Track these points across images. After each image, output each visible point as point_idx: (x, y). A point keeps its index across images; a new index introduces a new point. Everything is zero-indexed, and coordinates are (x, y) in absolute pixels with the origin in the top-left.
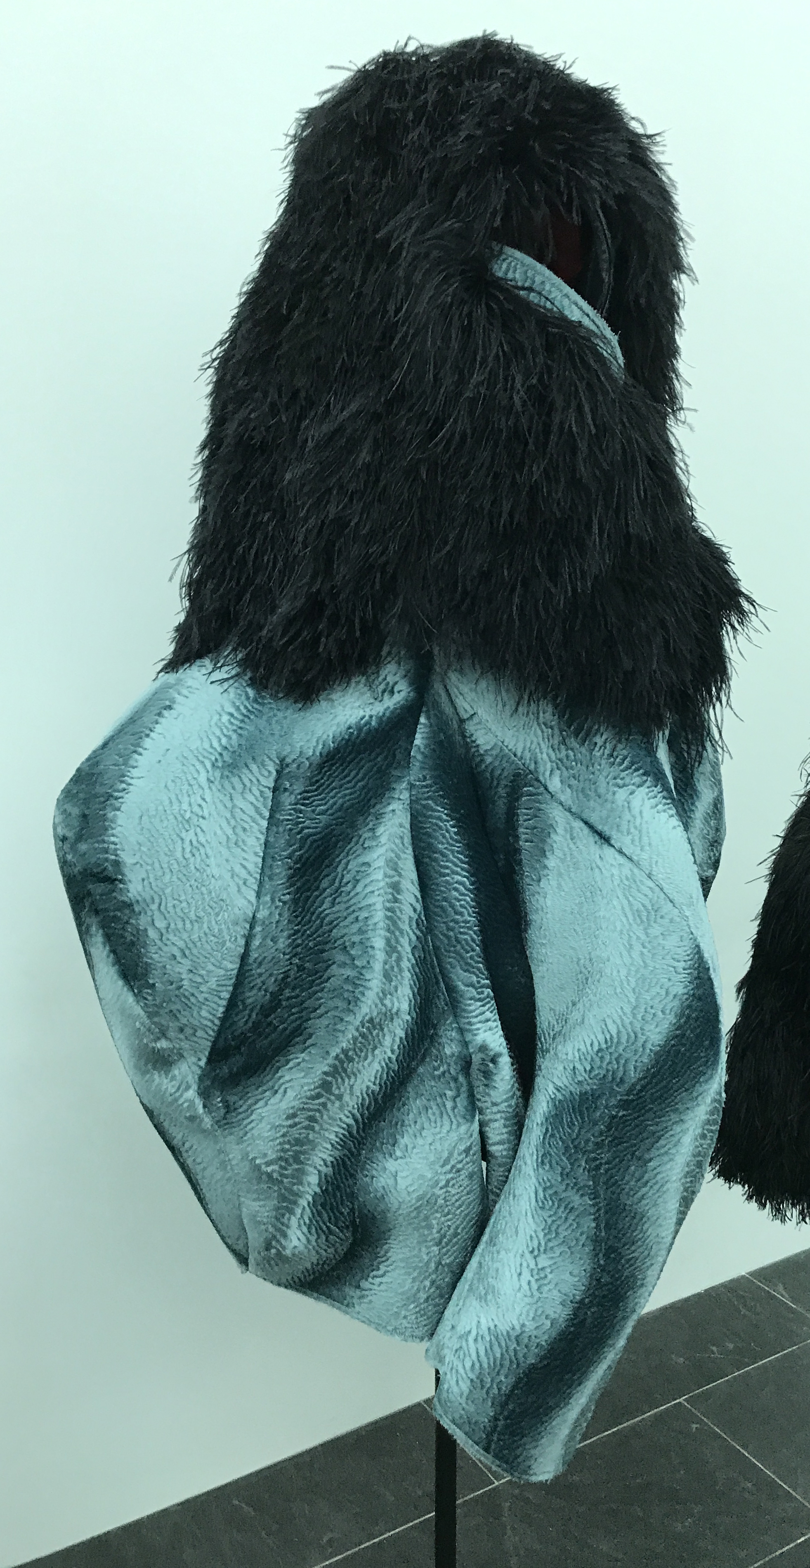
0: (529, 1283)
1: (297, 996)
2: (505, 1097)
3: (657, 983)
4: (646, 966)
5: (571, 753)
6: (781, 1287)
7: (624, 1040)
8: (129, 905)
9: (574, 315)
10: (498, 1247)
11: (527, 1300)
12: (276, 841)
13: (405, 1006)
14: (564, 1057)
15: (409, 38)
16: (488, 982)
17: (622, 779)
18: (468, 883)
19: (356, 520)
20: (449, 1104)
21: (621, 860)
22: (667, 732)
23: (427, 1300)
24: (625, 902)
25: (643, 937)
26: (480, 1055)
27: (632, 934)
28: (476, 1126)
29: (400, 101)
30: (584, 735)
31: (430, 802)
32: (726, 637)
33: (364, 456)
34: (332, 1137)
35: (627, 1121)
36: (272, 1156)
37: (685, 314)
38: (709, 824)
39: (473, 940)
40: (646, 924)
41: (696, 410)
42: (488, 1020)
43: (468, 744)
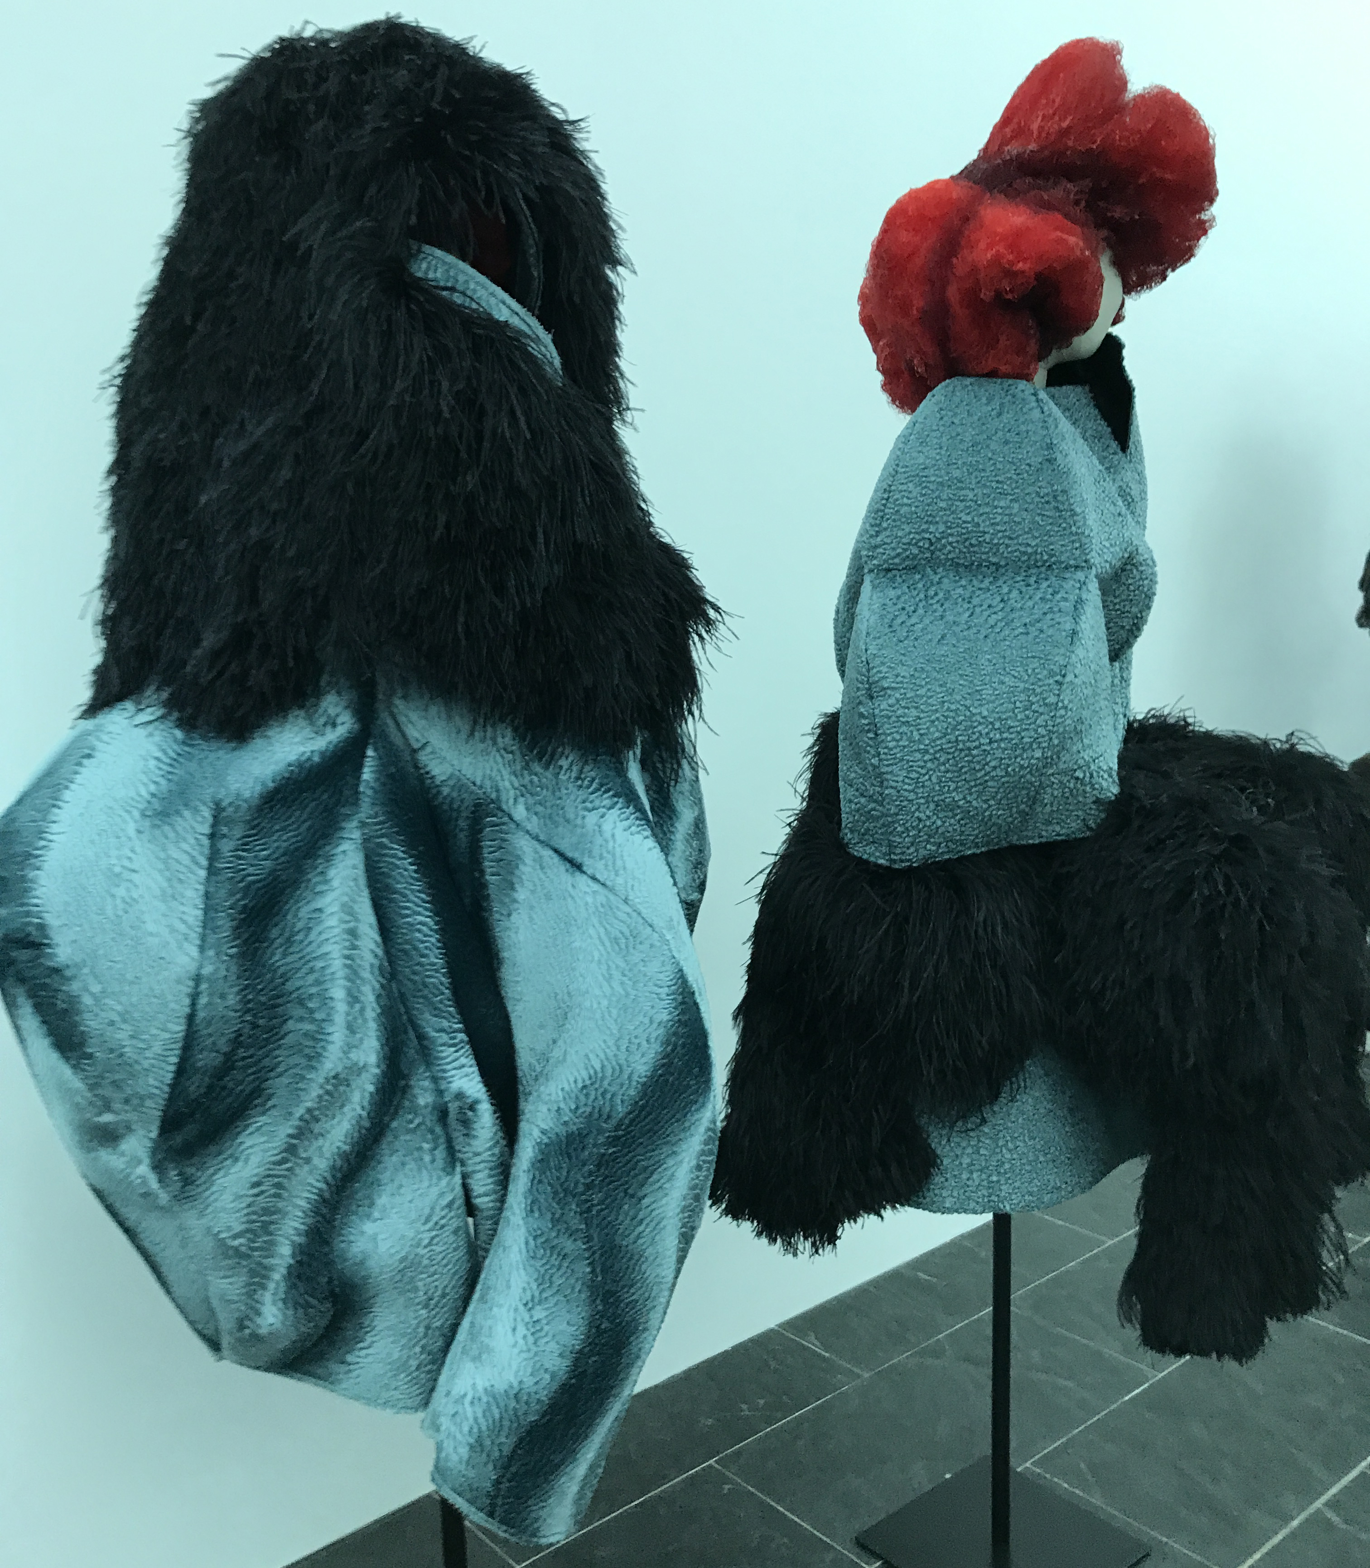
0: (525, 1337)
1: (251, 1057)
2: (488, 1145)
3: (640, 1012)
4: (627, 995)
5: (535, 779)
6: (812, 1337)
7: (609, 1072)
8: (57, 971)
9: (502, 314)
10: (489, 1305)
11: (524, 1355)
12: (217, 892)
13: (373, 1059)
14: (547, 1098)
15: (307, 22)
16: (461, 1026)
17: (591, 802)
18: (432, 923)
19: (281, 541)
20: (427, 1158)
21: (596, 887)
22: (638, 752)
23: (418, 1368)
24: (602, 930)
25: (622, 964)
26: (457, 1104)
27: (610, 963)
28: (458, 1179)
29: (299, 91)
30: (547, 758)
31: (384, 840)
32: (692, 648)
33: (286, 473)
34: (303, 1203)
35: (617, 1158)
36: (238, 1228)
37: (624, 308)
38: (691, 846)
39: (442, 984)
40: (625, 952)
41: (642, 410)
42: (463, 1066)
43: (422, 777)
